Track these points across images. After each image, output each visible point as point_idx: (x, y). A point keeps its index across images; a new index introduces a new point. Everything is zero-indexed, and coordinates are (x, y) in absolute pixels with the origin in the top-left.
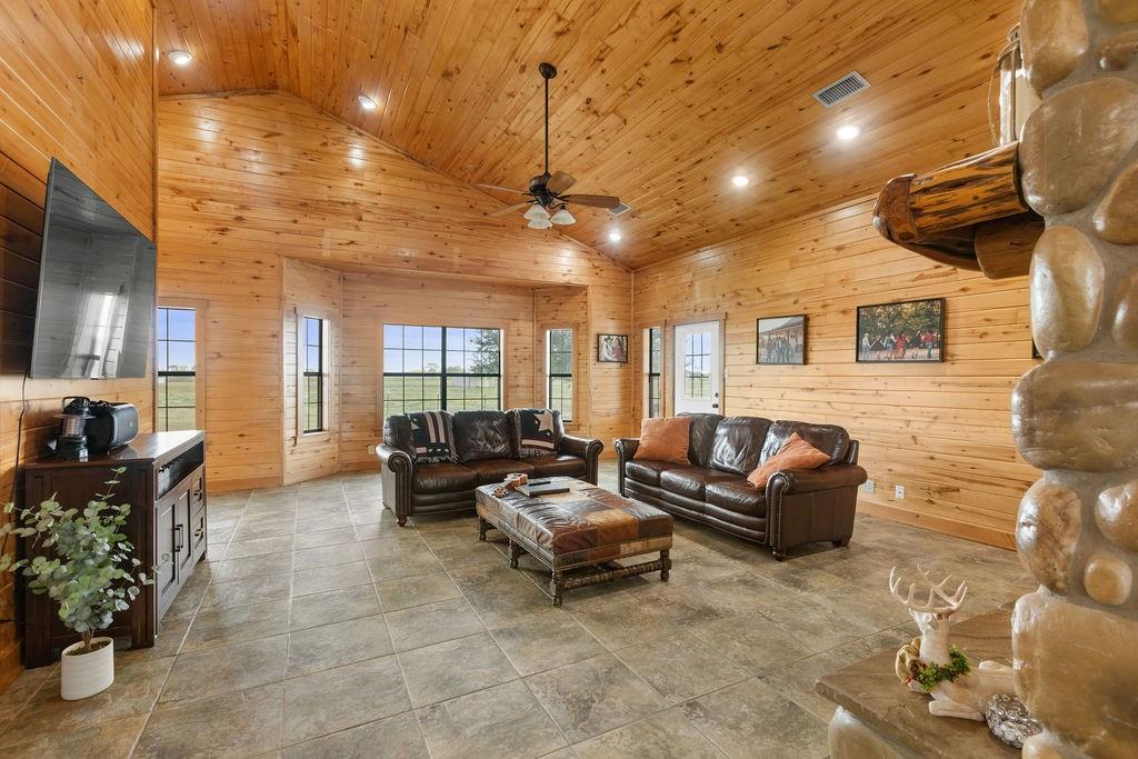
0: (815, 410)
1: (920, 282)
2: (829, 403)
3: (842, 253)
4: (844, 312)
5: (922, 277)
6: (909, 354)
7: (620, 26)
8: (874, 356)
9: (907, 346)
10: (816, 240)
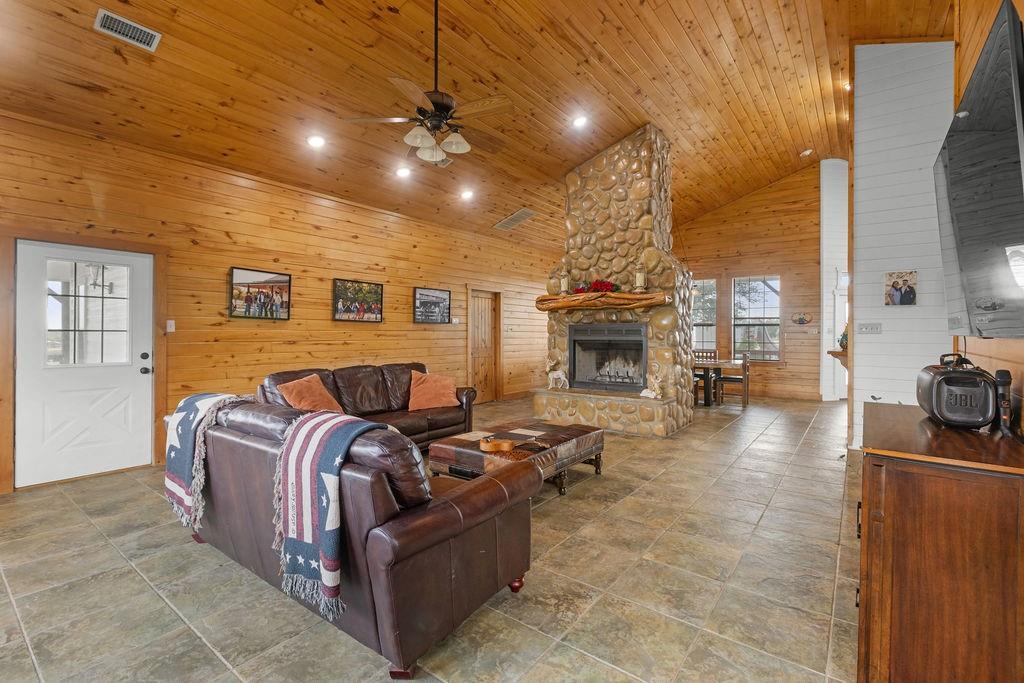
0: (298, 360)
1: (368, 271)
2: (310, 353)
3: (318, 232)
4: (321, 280)
5: (369, 268)
6: (366, 316)
7: (488, 45)
8: (345, 316)
9: (365, 312)
10: (296, 211)
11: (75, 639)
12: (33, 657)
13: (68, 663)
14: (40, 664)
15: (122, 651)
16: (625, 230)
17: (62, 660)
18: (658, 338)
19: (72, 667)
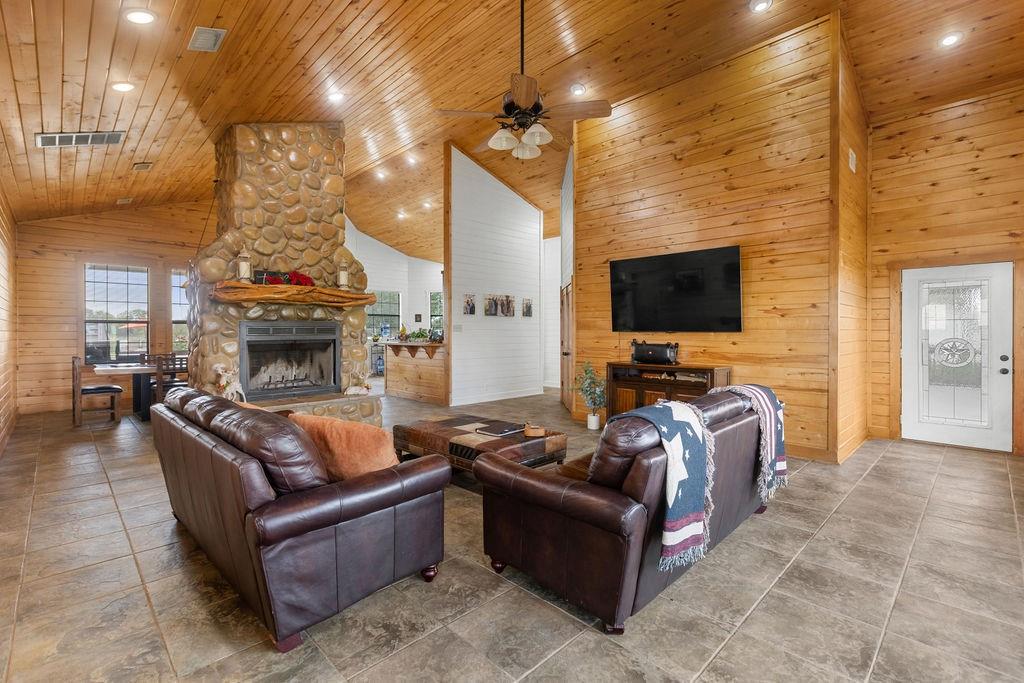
11: (836, 645)
12: (875, 659)
13: (858, 632)
14: (875, 648)
15: (822, 609)
16: (318, 222)
17: (858, 638)
18: (352, 337)
19: (859, 627)
